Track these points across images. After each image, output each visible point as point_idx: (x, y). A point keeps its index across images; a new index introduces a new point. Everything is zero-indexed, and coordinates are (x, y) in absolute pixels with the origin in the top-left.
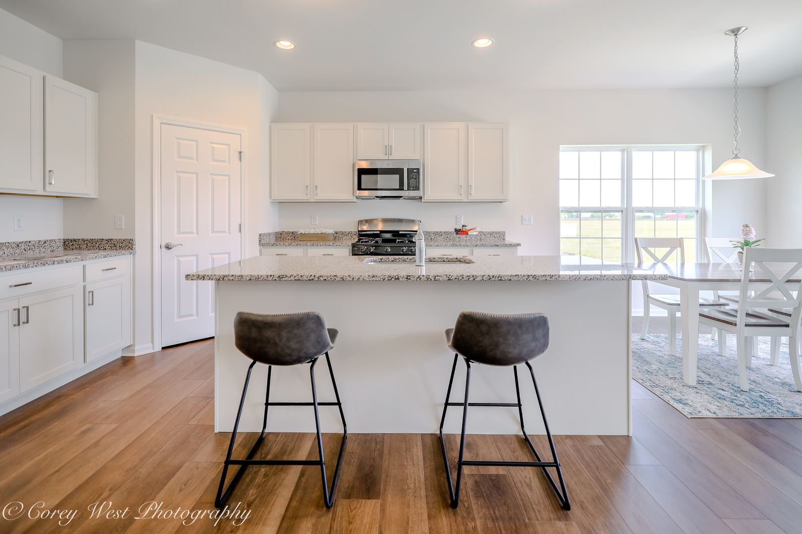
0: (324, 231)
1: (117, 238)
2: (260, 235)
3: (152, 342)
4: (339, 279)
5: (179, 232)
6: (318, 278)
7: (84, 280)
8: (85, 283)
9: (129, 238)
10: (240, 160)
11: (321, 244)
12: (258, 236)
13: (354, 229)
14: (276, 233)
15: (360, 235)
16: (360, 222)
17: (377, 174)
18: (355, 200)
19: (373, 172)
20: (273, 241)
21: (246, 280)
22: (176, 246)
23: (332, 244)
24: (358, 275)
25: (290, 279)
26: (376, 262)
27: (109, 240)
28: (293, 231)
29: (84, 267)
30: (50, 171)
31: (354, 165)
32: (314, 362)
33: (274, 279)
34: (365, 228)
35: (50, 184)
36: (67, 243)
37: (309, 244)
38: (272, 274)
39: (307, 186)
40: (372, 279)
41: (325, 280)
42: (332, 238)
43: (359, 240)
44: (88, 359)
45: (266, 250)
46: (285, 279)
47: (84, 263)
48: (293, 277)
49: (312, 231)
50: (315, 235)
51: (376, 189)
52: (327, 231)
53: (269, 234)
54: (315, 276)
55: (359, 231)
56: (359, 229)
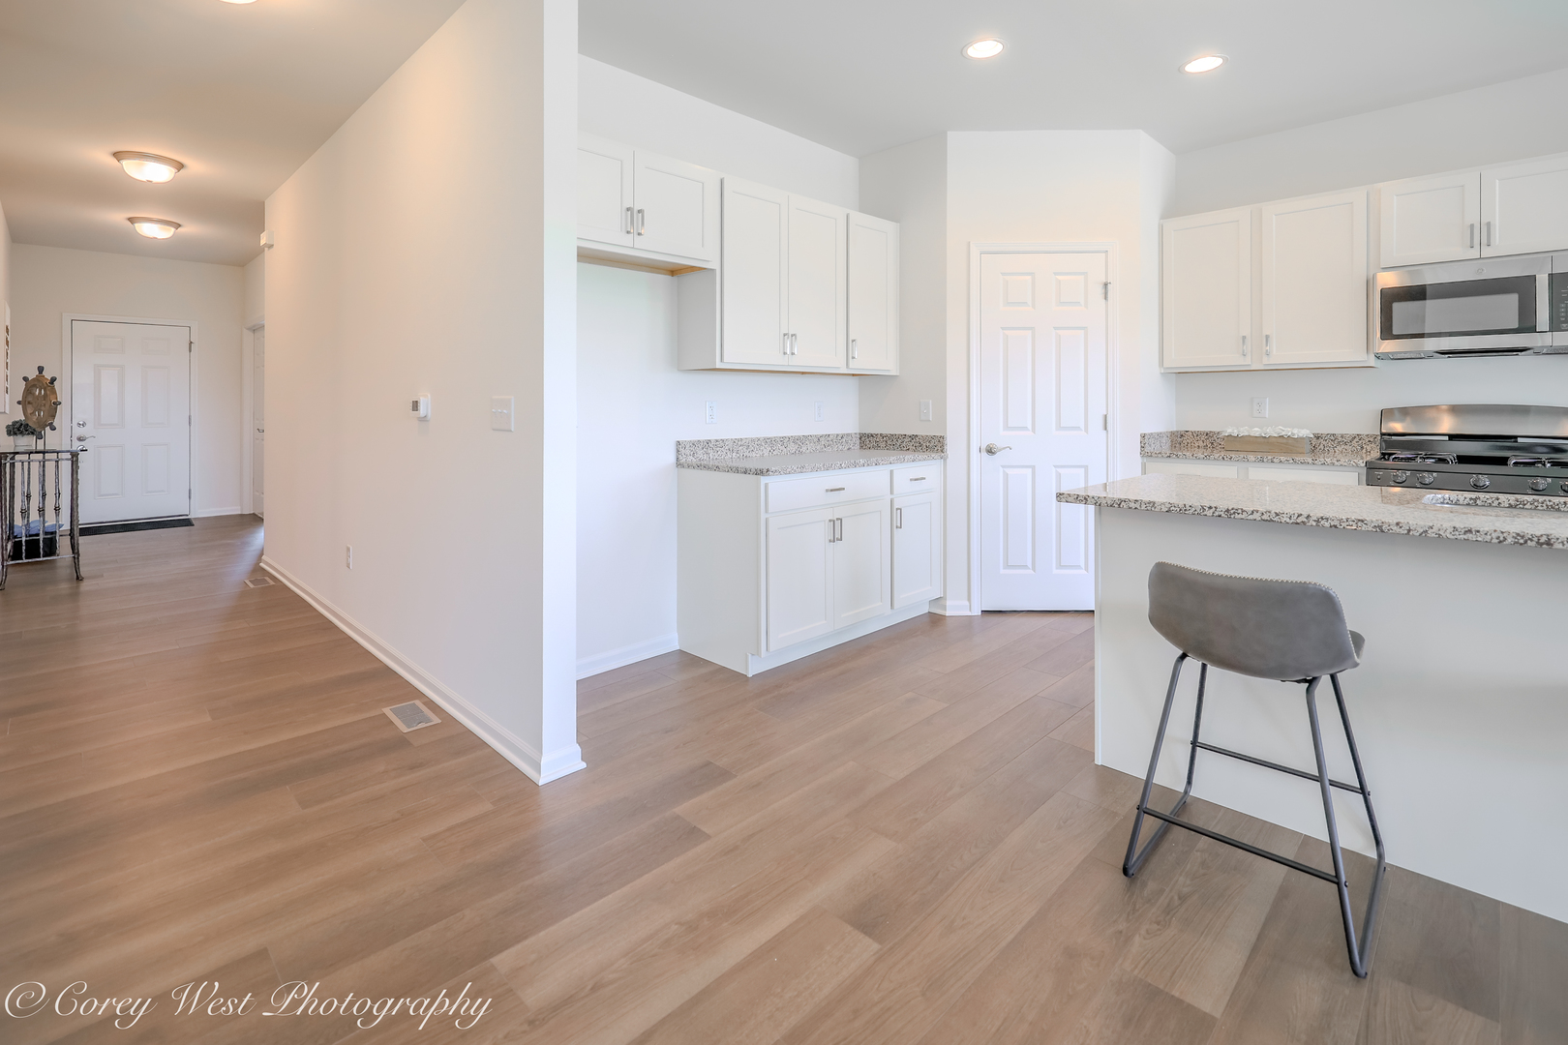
0: (1287, 431)
1: (923, 434)
2: (1143, 436)
3: (969, 599)
4: (1370, 529)
5: (1007, 427)
6: (1318, 521)
7: (892, 493)
8: (892, 497)
9: (939, 435)
10: (1106, 298)
11: (1283, 458)
12: (1139, 439)
13: (1369, 427)
14: (1172, 433)
15: (1390, 444)
16: (1385, 414)
17: (1425, 299)
18: (1372, 361)
19: (1417, 293)
20: (1166, 449)
21: (1161, 511)
22: (1000, 450)
23: (1310, 461)
24: (1422, 523)
25: (1251, 517)
26: (1456, 504)
27: (913, 437)
28: (1208, 430)
29: (892, 472)
30: (853, 341)
31: (1369, 283)
32: (1311, 682)
33: (1217, 514)
34: (1398, 427)
35: (853, 358)
36: (863, 439)
37: (1252, 457)
38: (1213, 506)
39: (1244, 338)
40: (1466, 537)
41: (1335, 526)
42: (1308, 447)
43: (1384, 456)
44: (896, 606)
45: (1155, 465)
46: (1240, 516)
47: (892, 467)
48: (1259, 514)
49: (1256, 432)
50: (1263, 440)
51: (1421, 336)
52: (1295, 431)
53: (1159, 435)
54: (1308, 517)
55: (1383, 434)
56: (1383, 431)
